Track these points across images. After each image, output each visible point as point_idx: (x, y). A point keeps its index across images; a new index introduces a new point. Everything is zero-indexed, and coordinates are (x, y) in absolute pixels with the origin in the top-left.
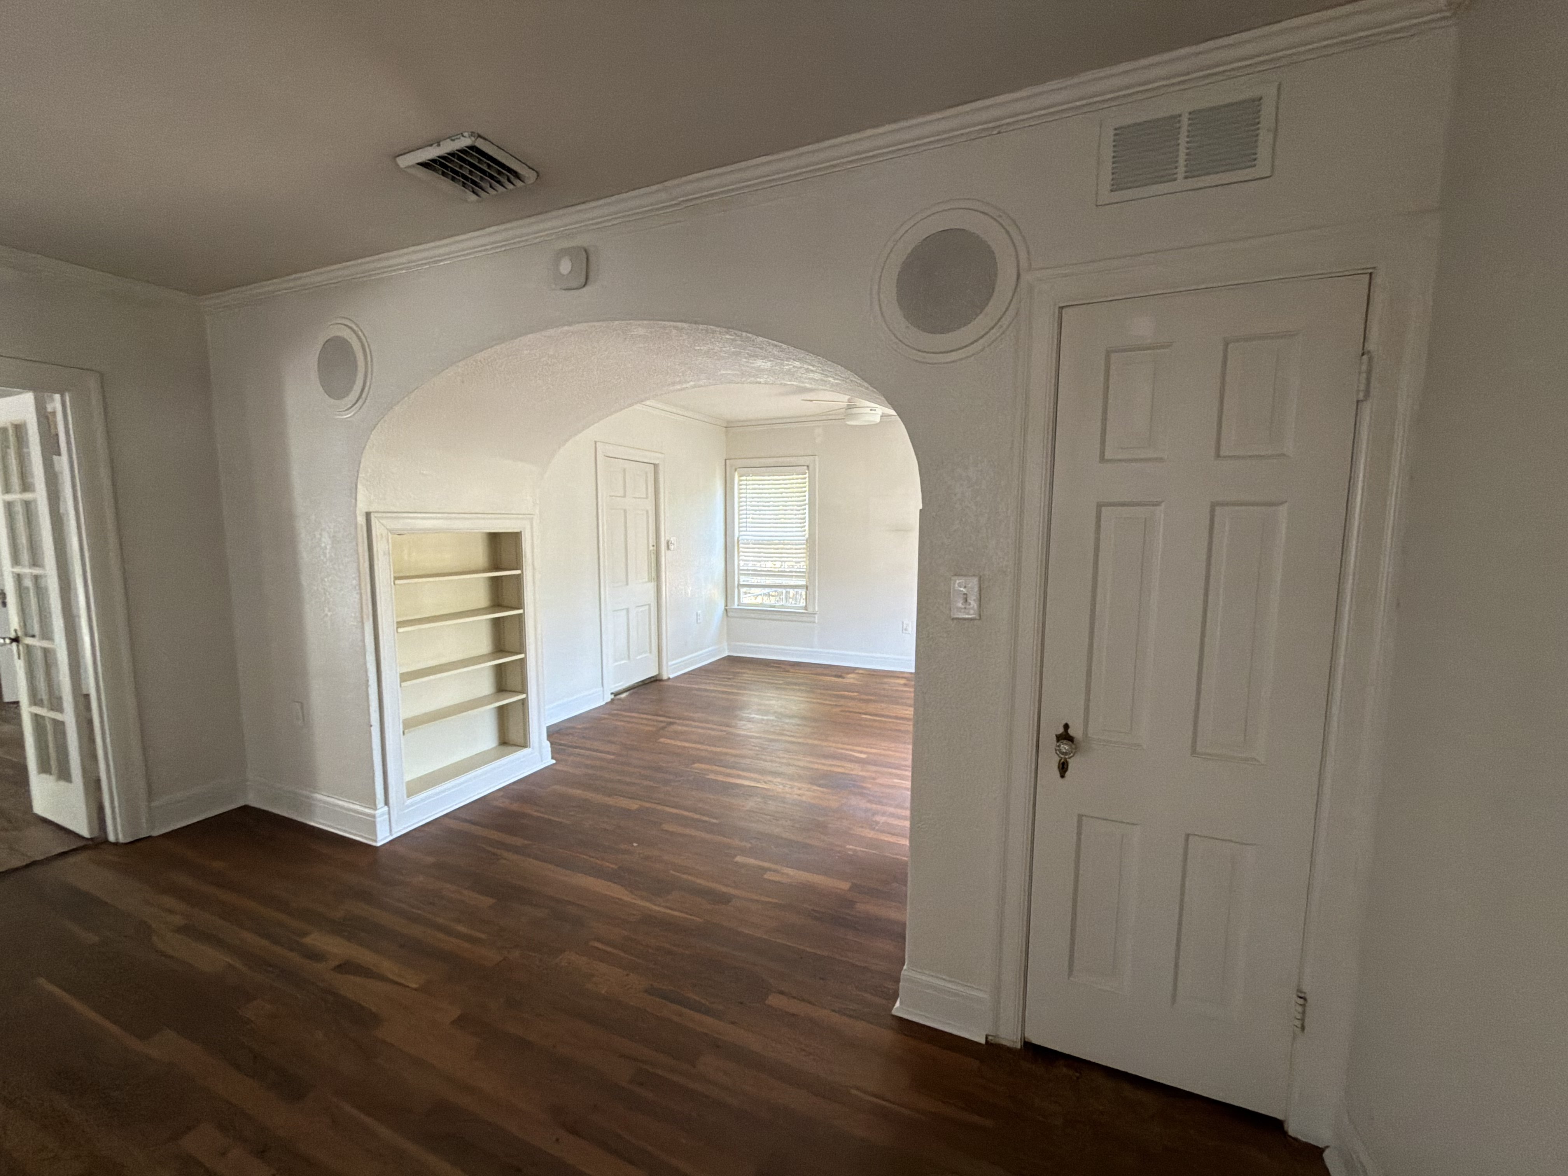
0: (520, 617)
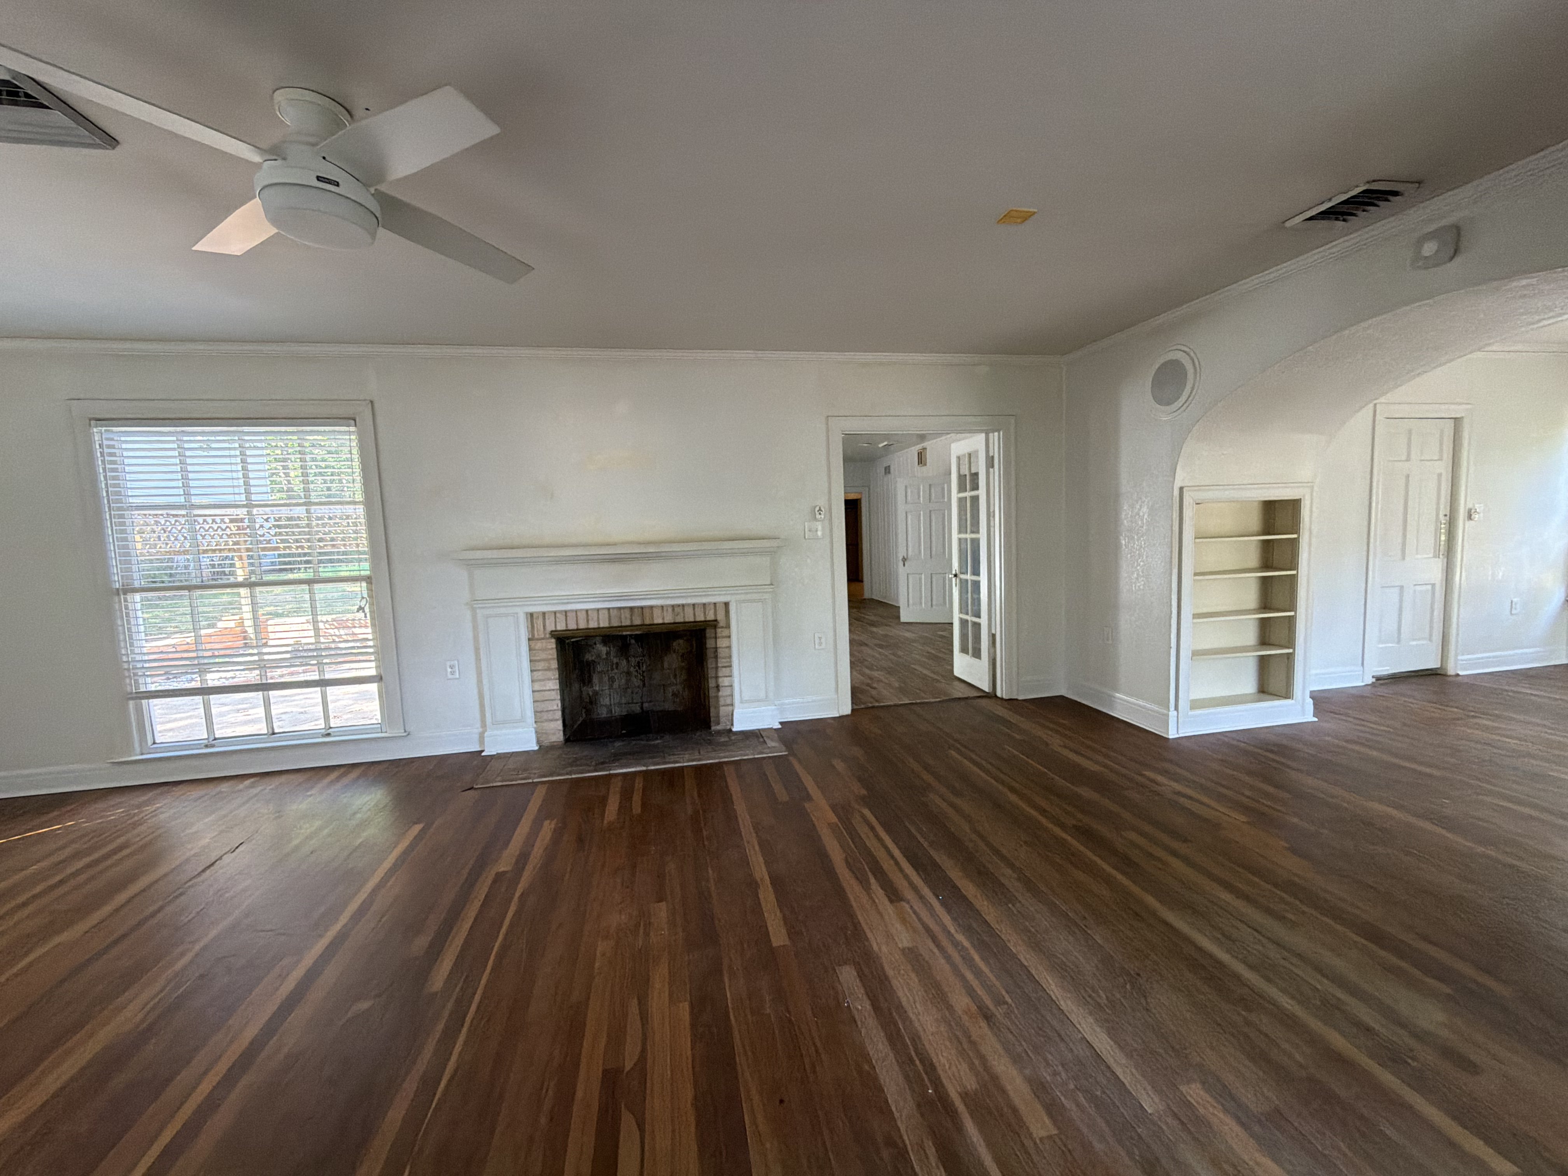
0: (1294, 578)
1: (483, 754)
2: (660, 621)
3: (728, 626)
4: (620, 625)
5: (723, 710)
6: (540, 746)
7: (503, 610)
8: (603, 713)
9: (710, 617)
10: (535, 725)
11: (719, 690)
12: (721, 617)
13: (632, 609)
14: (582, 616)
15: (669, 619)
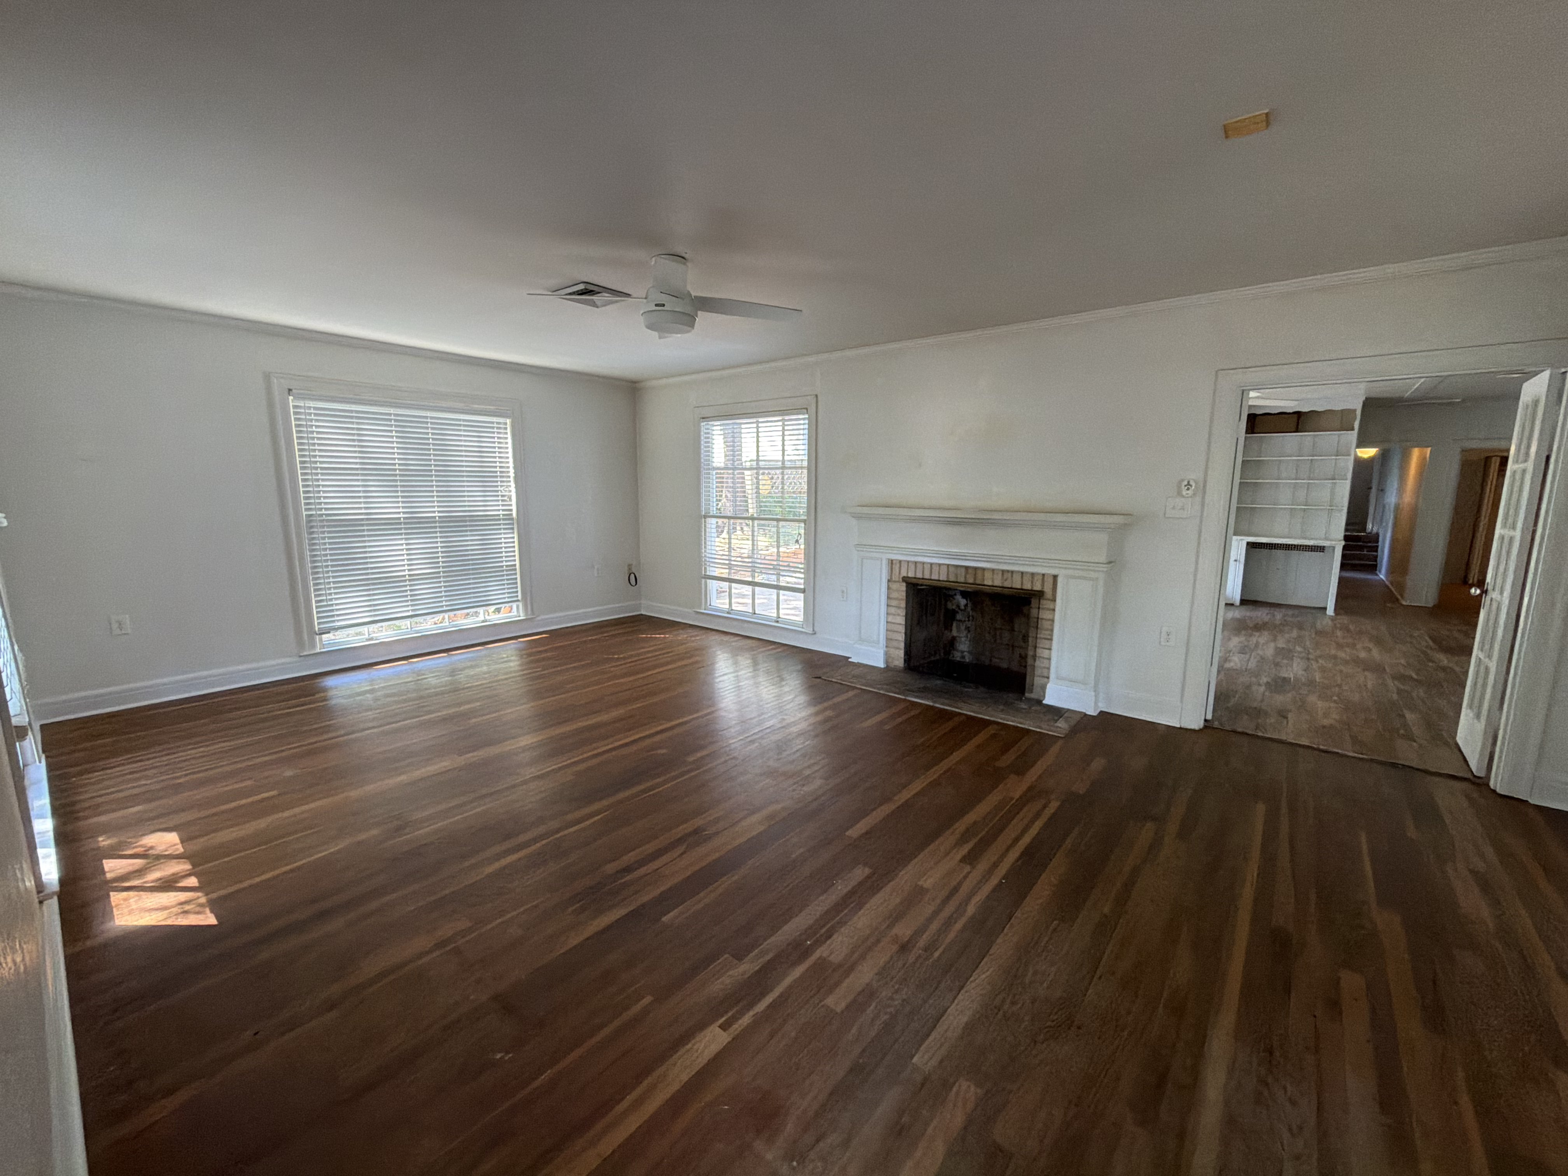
1: (850, 660)
2: (990, 583)
3: (1054, 600)
4: (955, 580)
5: (1038, 681)
6: (887, 666)
7: (874, 555)
8: (957, 656)
9: (1037, 587)
10: (885, 649)
11: (1035, 660)
12: (1048, 589)
13: (967, 568)
14: (927, 567)
15: (998, 582)
